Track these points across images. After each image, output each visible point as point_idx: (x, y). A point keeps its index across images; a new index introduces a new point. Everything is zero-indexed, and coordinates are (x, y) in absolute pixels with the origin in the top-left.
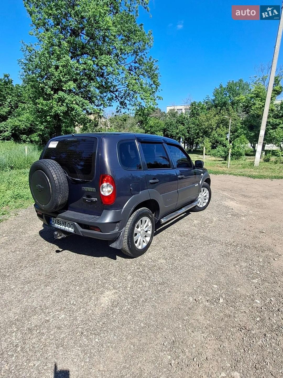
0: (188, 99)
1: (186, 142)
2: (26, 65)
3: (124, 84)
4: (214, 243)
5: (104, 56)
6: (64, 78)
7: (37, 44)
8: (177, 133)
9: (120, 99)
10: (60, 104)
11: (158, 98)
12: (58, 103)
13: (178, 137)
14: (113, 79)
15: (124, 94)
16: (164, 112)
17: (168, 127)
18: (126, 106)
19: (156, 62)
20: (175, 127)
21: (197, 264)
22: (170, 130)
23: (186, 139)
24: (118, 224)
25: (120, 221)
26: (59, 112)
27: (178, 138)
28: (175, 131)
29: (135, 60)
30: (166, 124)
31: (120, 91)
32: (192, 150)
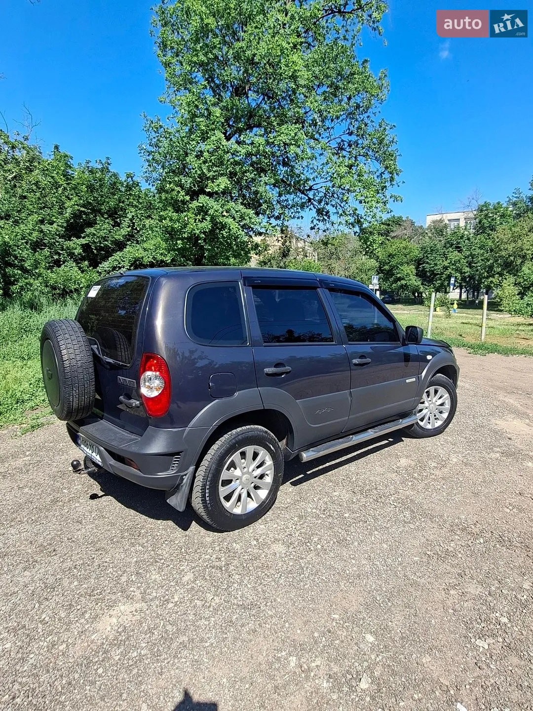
0: (473, 199)
1: (464, 284)
2: (150, 153)
3: (326, 176)
4: (423, 520)
5: (285, 126)
6: (209, 171)
7: (172, 116)
8: (446, 268)
9: (317, 204)
10: (200, 218)
11: (393, 199)
12: (197, 216)
13: (446, 275)
14: (304, 168)
15: (325, 194)
16: (422, 226)
17: (426, 256)
18: (329, 217)
19: (390, 129)
20: (441, 256)
21: (355, 569)
22: (429, 262)
23: (463, 279)
24: (176, 458)
25: (181, 452)
26: (197, 232)
27: (447, 278)
28: (442, 263)
29: (349, 129)
30: (422, 250)
31: (317, 190)
32: (477, 302)
